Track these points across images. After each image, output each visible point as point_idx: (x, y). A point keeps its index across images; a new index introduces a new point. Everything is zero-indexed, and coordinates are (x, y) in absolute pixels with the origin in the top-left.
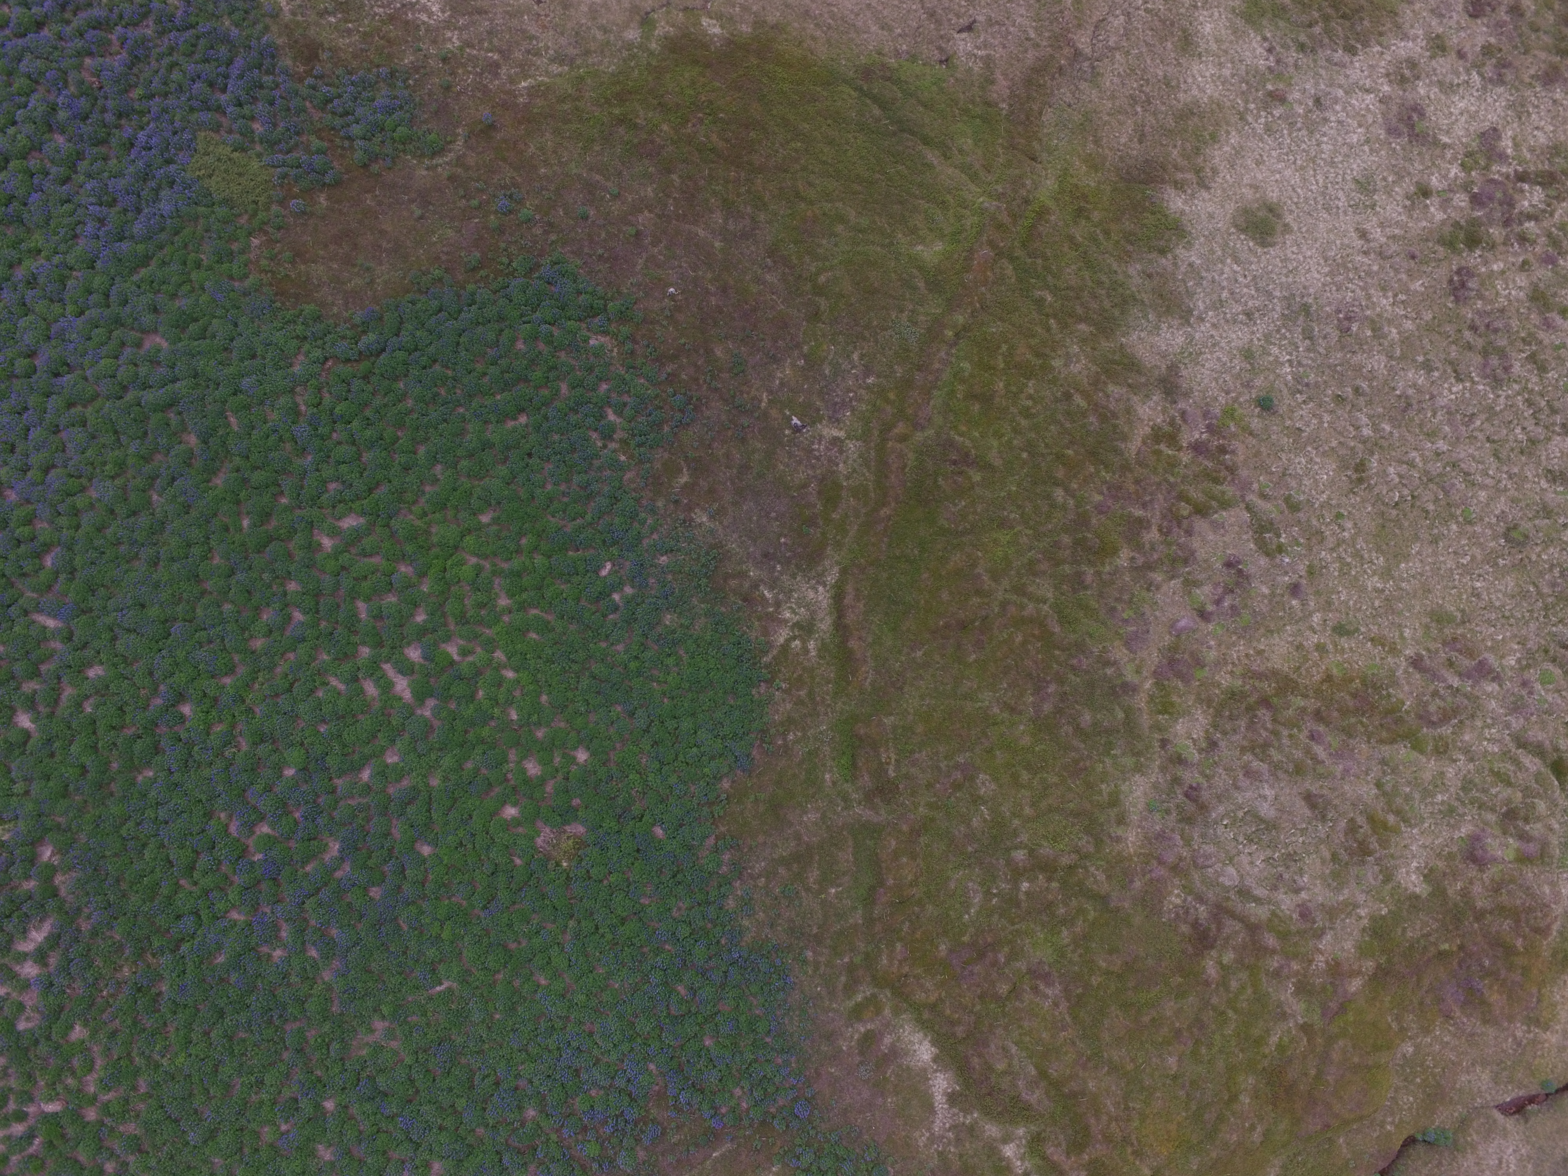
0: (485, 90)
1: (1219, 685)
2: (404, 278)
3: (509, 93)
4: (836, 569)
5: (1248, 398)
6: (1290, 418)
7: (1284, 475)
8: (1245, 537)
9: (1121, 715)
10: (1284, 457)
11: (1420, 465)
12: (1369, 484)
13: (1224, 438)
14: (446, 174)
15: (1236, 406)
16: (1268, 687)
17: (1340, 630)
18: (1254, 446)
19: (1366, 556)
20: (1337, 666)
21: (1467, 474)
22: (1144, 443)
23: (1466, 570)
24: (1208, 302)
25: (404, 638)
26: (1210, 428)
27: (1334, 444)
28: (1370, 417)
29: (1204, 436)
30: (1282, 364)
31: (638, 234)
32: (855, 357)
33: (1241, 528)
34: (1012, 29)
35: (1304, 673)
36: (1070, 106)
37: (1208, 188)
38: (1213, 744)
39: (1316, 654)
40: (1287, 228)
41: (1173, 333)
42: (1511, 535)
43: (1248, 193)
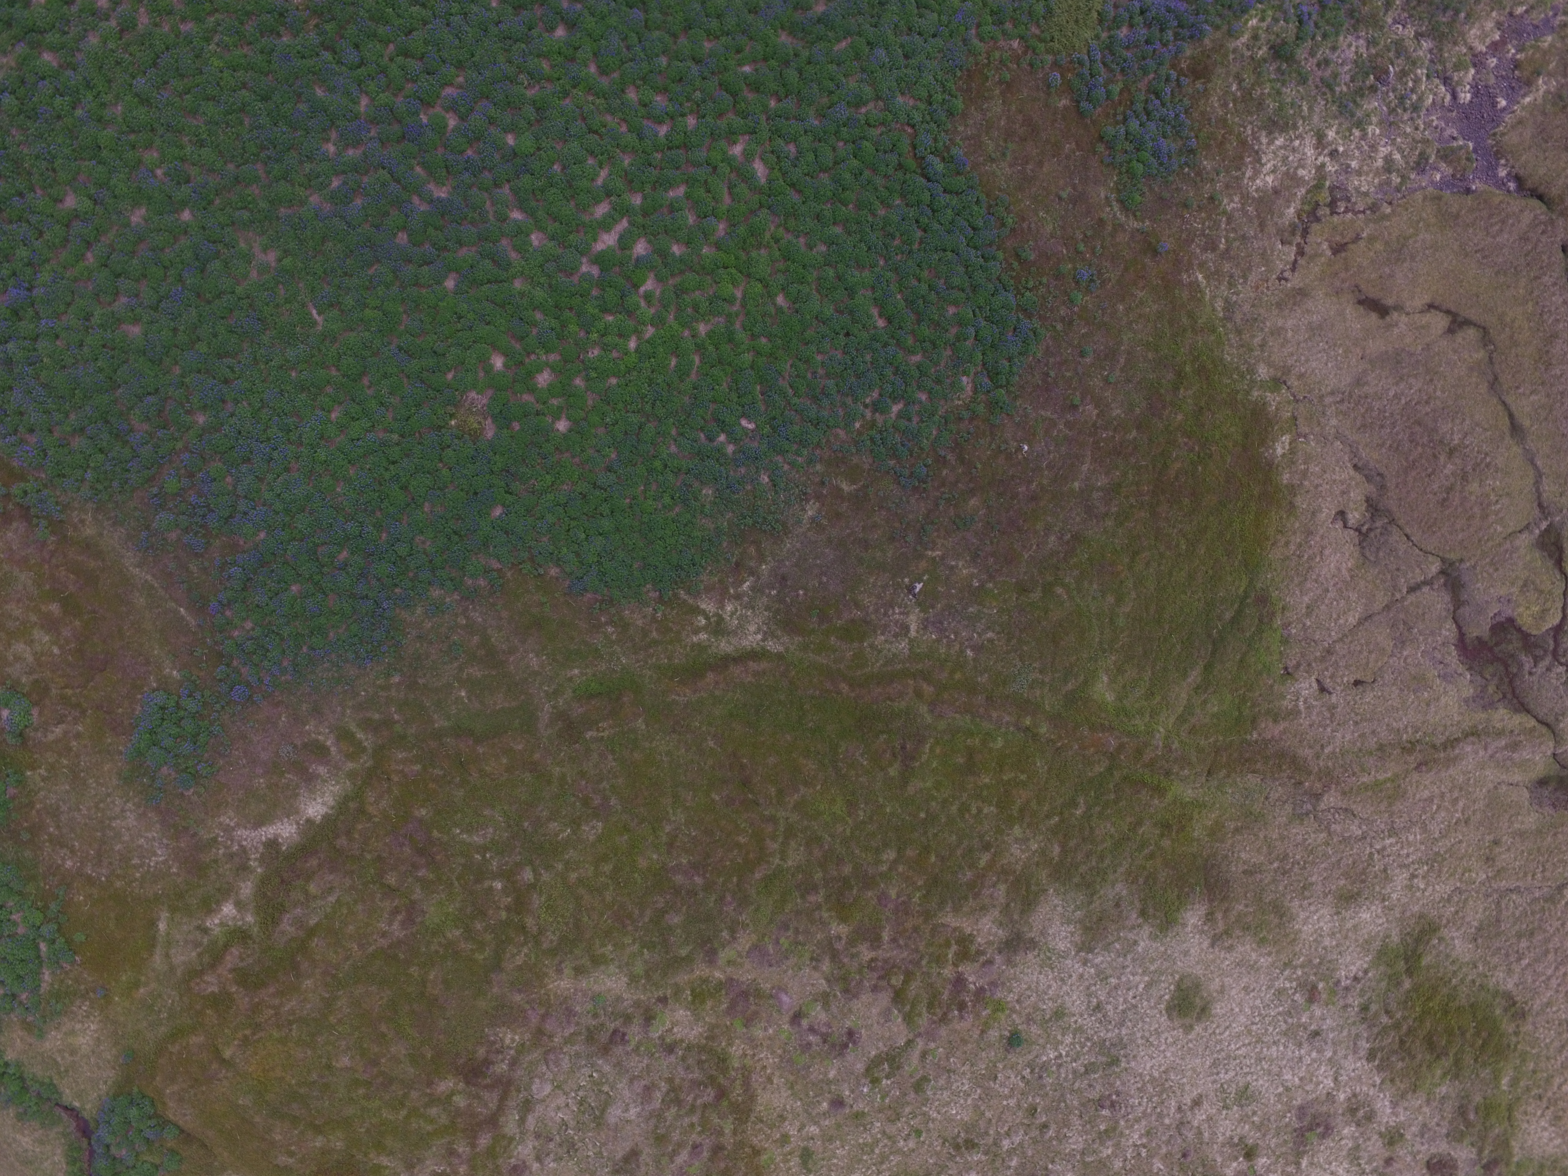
0: (1189, 241)
1: (730, 1045)
2: (1000, 190)
3: (1190, 264)
5: (1018, 1021)
6: (1005, 1067)
7: (949, 1071)
8: (881, 1044)
9: (684, 952)
10: (966, 1068)
12: (955, 1156)
13: (974, 1006)
14: (1104, 216)
15: (1007, 1012)
16: (737, 1093)
17: (806, 1155)
18: (971, 1037)
19: (884, 1166)
20: (770, 1158)
22: (955, 929)
24: (1103, 966)
25: (655, 236)
26: (982, 990)
27: (988, 1114)
28: (1021, 1144)
29: (972, 986)
30: (1056, 1049)
31: (1074, 407)
33: (889, 1038)
34: (1329, 730)
35: (758, 1127)
36: (1267, 798)
37: (1212, 945)
38: (670, 1049)
39: (778, 1136)
40: (1188, 1029)
41: (1066, 937)
43: (1215, 985)
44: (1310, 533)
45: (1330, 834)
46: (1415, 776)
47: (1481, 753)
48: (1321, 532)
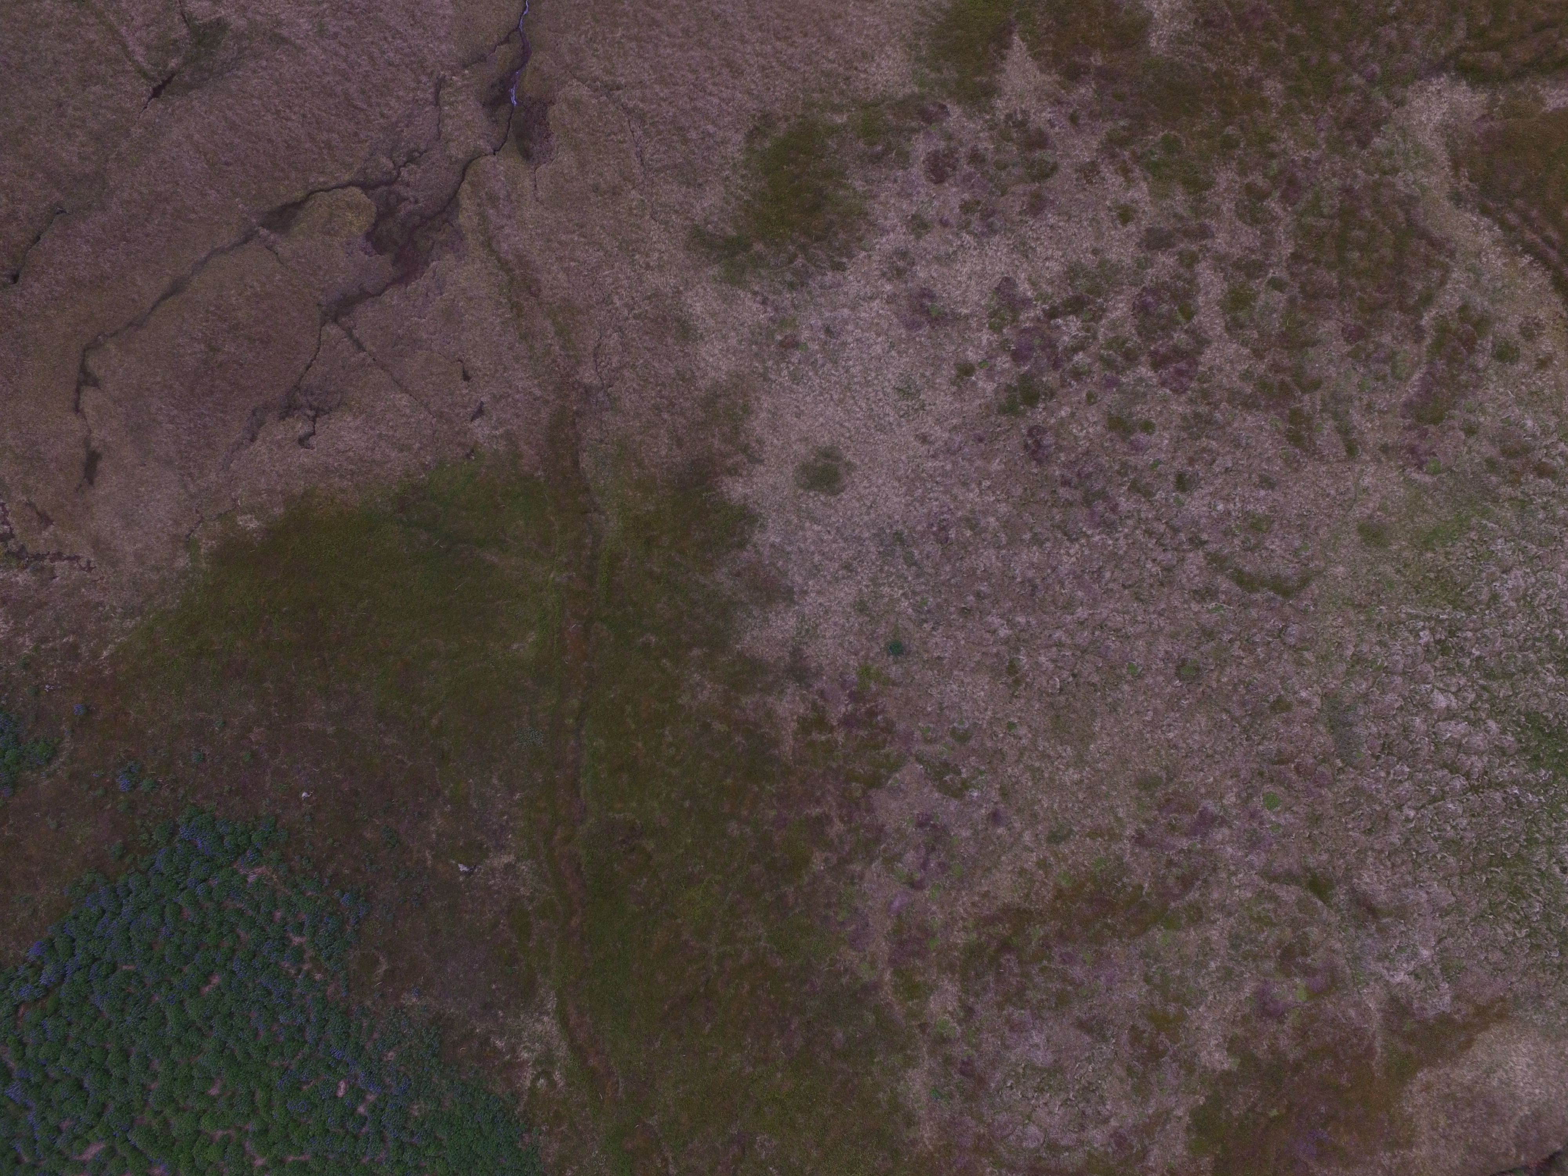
0: (72, 677)
1: (956, 945)
2: (62, 894)
3: (95, 669)
4: (552, 993)
5: (878, 650)
6: (926, 651)
7: (941, 709)
8: (926, 790)
9: (871, 1018)
10: (934, 691)
11: (1069, 642)
12: (1027, 684)
13: (869, 701)
14: (65, 776)
15: (870, 662)
16: (1003, 929)
17: (1055, 838)
18: (902, 694)
19: (1052, 753)
20: (1064, 877)
21: (1117, 630)
22: (796, 739)
23: (1154, 725)
24: (804, 573)
26: (851, 696)
27: (978, 657)
28: (1002, 617)
29: (849, 708)
30: (899, 600)
31: (254, 755)
32: (495, 781)
33: (919, 783)
34: (517, 397)
35: (1034, 898)
36: (601, 441)
37: (761, 462)
38: (970, 1011)
39: (1041, 872)
40: (850, 467)
41: (783, 619)
42: (1183, 672)
43: (801, 449)
44: (328, 471)
45: (622, 367)
46: (545, 292)
47: (507, 230)
48: (323, 458)
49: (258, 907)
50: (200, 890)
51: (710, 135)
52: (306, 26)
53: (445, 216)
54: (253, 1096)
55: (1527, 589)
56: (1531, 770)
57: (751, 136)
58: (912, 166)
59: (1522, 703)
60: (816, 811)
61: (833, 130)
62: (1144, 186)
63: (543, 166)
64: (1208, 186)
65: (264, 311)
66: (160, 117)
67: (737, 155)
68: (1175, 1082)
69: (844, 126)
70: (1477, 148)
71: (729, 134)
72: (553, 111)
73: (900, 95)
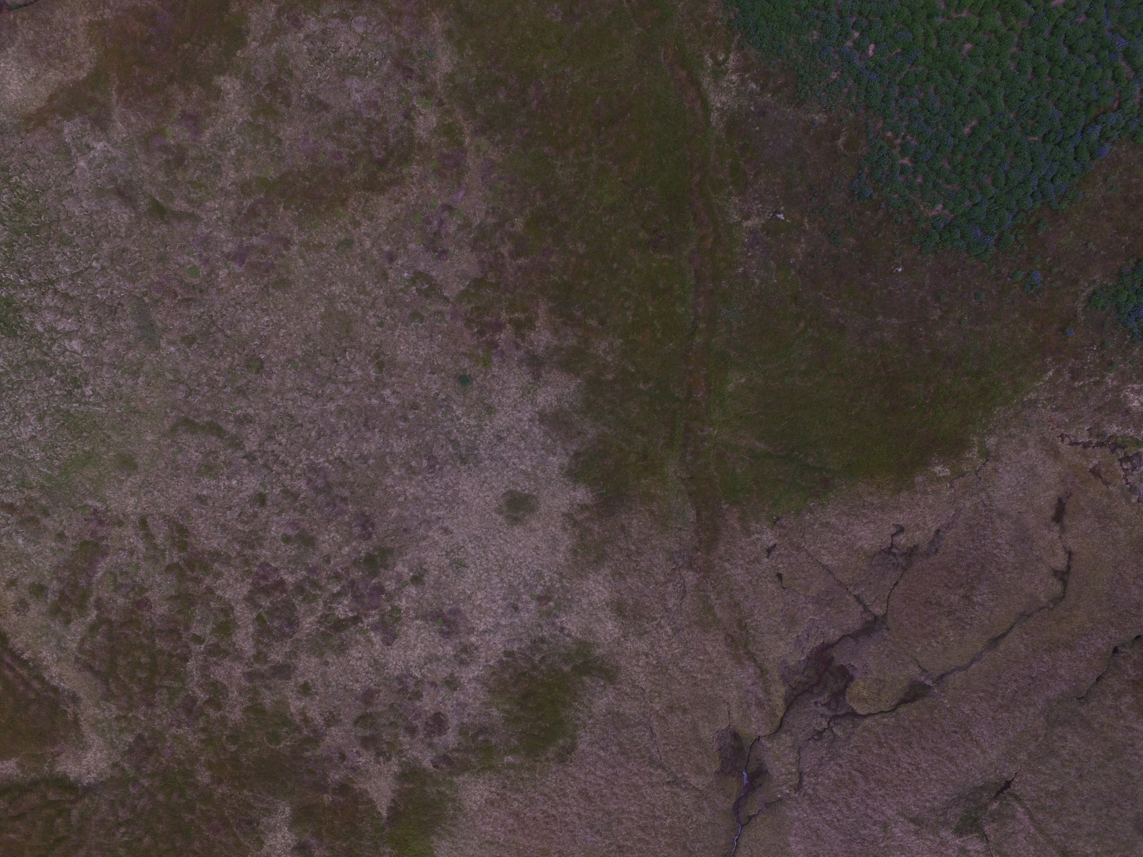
0: (1076, 355)
1: (418, 164)
2: (1084, 194)
3: (1059, 362)
4: (714, 124)
5: (478, 379)
6: (442, 378)
7: (431, 336)
8: (441, 277)
9: (479, 109)
10: (437, 349)
11: (340, 386)
12: (370, 355)
13: (483, 342)
14: (1082, 282)
15: (483, 370)
16: (384, 176)
17: (348, 243)
18: (460, 347)
19: (351, 305)
20: (341, 215)
21: (306, 394)
22: (536, 314)
23: (278, 325)
24: (532, 435)
26: (497, 346)
27: (405, 374)
28: (389, 404)
29: (498, 337)
30: (463, 415)
31: (938, 299)
32: (757, 281)
33: (447, 283)
34: (742, 562)
35: (362, 200)
36: (680, 529)
37: (564, 514)
38: (407, 116)
39: (358, 218)
40: (499, 511)
41: (547, 402)
42: (258, 364)
43: (535, 524)
44: (882, 508)
45: (666, 582)
46: (721, 637)
47: (749, 682)
48: (885, 517)
49: (935, 185)
50: (978, 199)
51: (603, 749)
52: (896, 830)
53: (795, 693)
54: (938, 43)
55: (18, 424)
56: (12, 296)
57: (573, 748)
58: (457, 725)
59: (20, 344)
60: (521, 261)
61: (513, 751)
62: (293, 710)
63: (724, 728)
64: (247, 710)
65: (929, 625)
66: (1005, 766)
67: (583, 734)
68: (257, 66)
69: (505, 754)
70: (62, 733)
71: (589, 749)
72: (716, 767)
73: (466, 775)
